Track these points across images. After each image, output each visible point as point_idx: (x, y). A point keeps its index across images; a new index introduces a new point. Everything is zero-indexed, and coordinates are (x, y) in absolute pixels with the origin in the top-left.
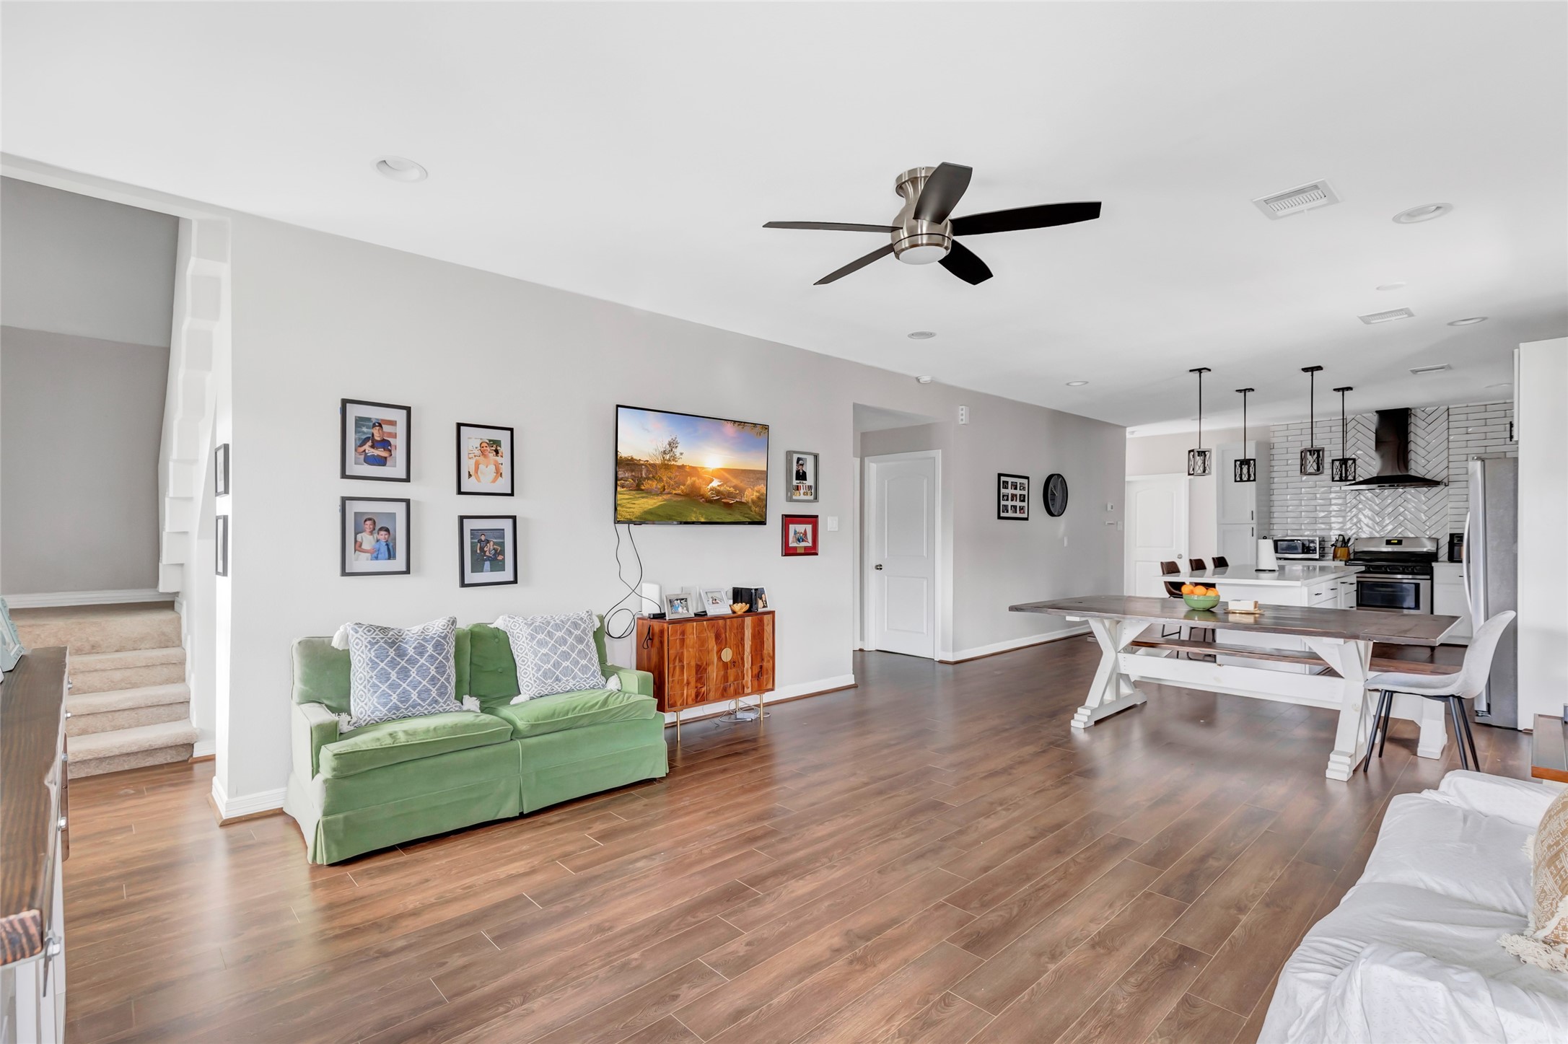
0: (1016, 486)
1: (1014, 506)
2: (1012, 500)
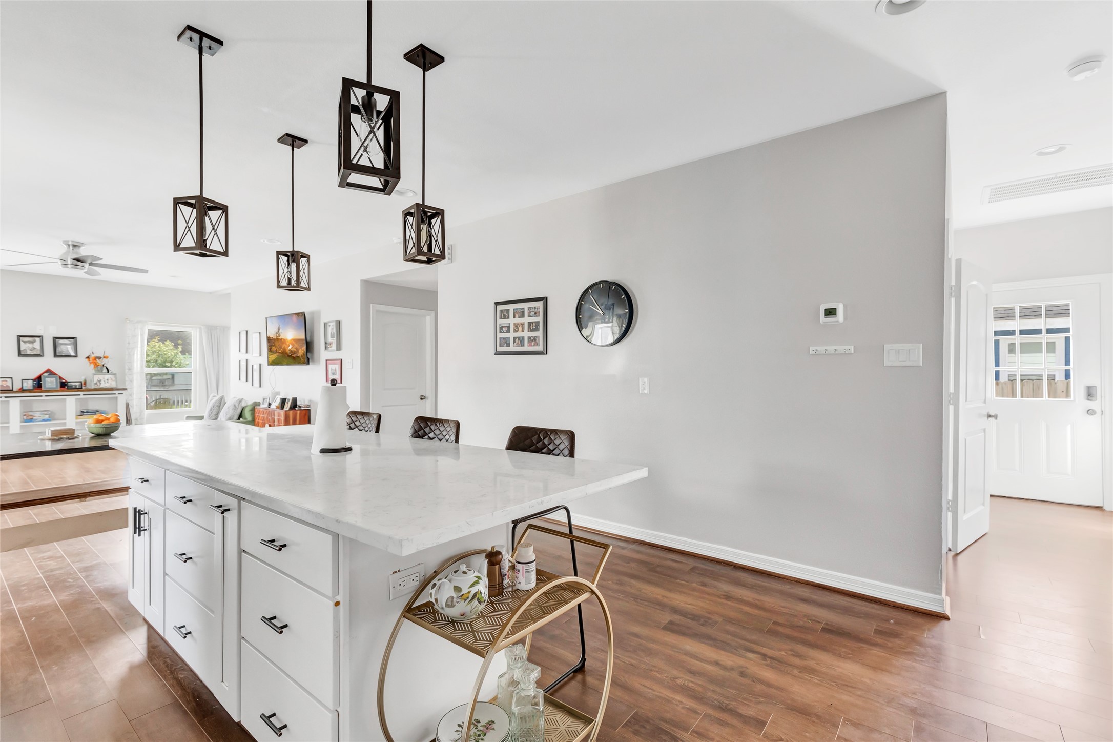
0: (523, 312)
1: (519, 338)
2: (515, 331)
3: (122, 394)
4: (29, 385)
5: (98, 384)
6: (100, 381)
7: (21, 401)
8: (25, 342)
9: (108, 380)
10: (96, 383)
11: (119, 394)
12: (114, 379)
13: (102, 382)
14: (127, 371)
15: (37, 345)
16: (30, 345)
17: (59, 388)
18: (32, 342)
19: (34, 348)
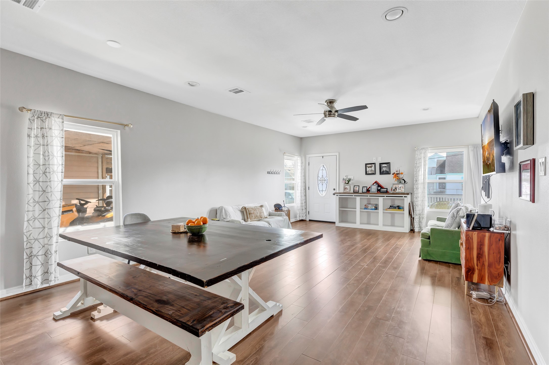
3: (406, 197)
4: (365, 190)
5: (395, 190)
6: (396, 188)
7: (360, 198)
8: (368, 167)
9: (400, 188)
10: (394, 190)
11: (404, 197)
12: (404, 187)
13: (397, 189)
14: (415, 182)
15: (373, 168)
16: (370, 169)
17: (376, 193)
18: (371, 167)
19: (372, 170)
